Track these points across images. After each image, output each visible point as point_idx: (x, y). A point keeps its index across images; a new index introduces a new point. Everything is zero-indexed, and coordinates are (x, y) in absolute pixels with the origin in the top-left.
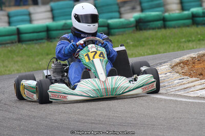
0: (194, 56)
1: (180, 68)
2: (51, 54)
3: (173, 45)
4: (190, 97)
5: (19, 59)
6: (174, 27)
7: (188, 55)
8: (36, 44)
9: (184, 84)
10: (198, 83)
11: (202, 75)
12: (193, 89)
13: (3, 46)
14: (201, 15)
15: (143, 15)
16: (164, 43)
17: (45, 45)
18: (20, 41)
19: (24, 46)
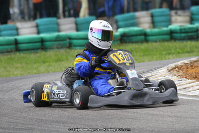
0: (187, 62)
1: (176, 72)
2: (46, 62)
3: (155, 57)
4: (189, 96)
5: (19, 65)
6: (156, 41)
7: (181, 61)
8: (31, 53)
9: (183, 85)
10: (196, 84)
11: (197, 78)
12: (191, 89)
13: (3, 54)
14: (179, 31)
15: (126, 30)
16: (147, 55)
17: (38, 55)
18: (18, 50)
19: (22, 54)
